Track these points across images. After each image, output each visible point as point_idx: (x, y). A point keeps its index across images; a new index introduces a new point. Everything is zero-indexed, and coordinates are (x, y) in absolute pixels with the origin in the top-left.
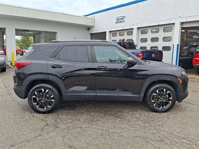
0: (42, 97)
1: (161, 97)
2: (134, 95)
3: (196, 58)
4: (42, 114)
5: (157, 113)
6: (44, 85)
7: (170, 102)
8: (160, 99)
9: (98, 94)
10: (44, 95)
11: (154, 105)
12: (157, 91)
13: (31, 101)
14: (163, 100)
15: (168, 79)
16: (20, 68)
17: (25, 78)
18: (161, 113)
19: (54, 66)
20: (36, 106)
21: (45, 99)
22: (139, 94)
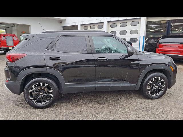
0: (40, 92)
1: (155, 84)
2: (132, 85)
3: (159, 49)
4: (40, 109)
5: (151, 100)
6: (43, 79)
7: (163, 89)
8: (155, 87)
9: (98, 85)
10: (42, 89)
11: (149, 93)
12: (153, 79)
13: (27, 96)
14: (157, 88)
15: (163, 68)
16: (13, 61)
17: (20, 72)
18: (154, 100)
19: (52, 58)
20: (33, 100)
21: (43, 93)
22: (137, 83)
